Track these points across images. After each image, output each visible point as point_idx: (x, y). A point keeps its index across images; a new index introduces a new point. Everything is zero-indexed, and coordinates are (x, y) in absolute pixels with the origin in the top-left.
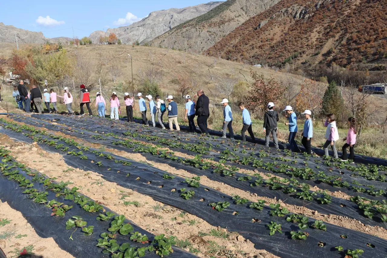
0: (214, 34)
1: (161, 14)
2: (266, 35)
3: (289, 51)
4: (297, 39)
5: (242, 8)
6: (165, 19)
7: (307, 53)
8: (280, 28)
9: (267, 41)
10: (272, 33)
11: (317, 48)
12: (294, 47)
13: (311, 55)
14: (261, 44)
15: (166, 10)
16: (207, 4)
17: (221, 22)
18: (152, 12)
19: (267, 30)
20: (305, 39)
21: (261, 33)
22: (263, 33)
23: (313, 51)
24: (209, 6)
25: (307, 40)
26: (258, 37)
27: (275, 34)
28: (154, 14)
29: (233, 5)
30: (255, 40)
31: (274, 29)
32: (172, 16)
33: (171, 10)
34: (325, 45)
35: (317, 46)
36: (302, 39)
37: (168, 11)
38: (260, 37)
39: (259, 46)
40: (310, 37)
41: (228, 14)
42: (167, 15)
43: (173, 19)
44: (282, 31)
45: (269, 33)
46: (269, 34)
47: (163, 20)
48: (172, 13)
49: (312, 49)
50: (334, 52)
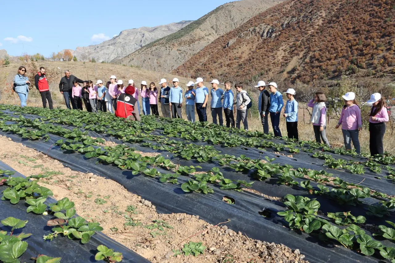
0: (184, 52)
1: (132, 32)
2: (235, 54)
3: (256, 69)
4: (264, 57)
5: (212, 27)
6: (136, 37)
7: (273, 71)
8: (248, 47)
9: (235, 59)
10: (240, 51)
11: (282, 65)
12: (260, 65)
13: (277, 72)
14: (229, 62)
15: (138, 29)
16: (179, 23)
17: (191, 40)
18: (123, 31)
19: (235, 49)
20: (272, 57)
21: (230, 51)
22: (231, 52)
23: (278, 69)
24: (180, 25)
25: (273, 58)
26: (227, 55)
27: (243, 52)
28: (125, 33)
29: (203, 24)
30: (224, 58)
31: (242, 47)
32: (144, 34)
33: (142, 28)
34: (290, 63)
35: (282, 64)
36: (268, 57)
37: (139, 30)
38: (229, 56)
39: (227, 64)
40: (276, 55)
41: (198, 33)
42: (138, 34)
43: (144, 38)
44: (250, 49)
45: (237, 51)
46: (237, 53)
47: (134, 38)
48: (143, 32)
49: (277, 66)
50: (298, 70)
